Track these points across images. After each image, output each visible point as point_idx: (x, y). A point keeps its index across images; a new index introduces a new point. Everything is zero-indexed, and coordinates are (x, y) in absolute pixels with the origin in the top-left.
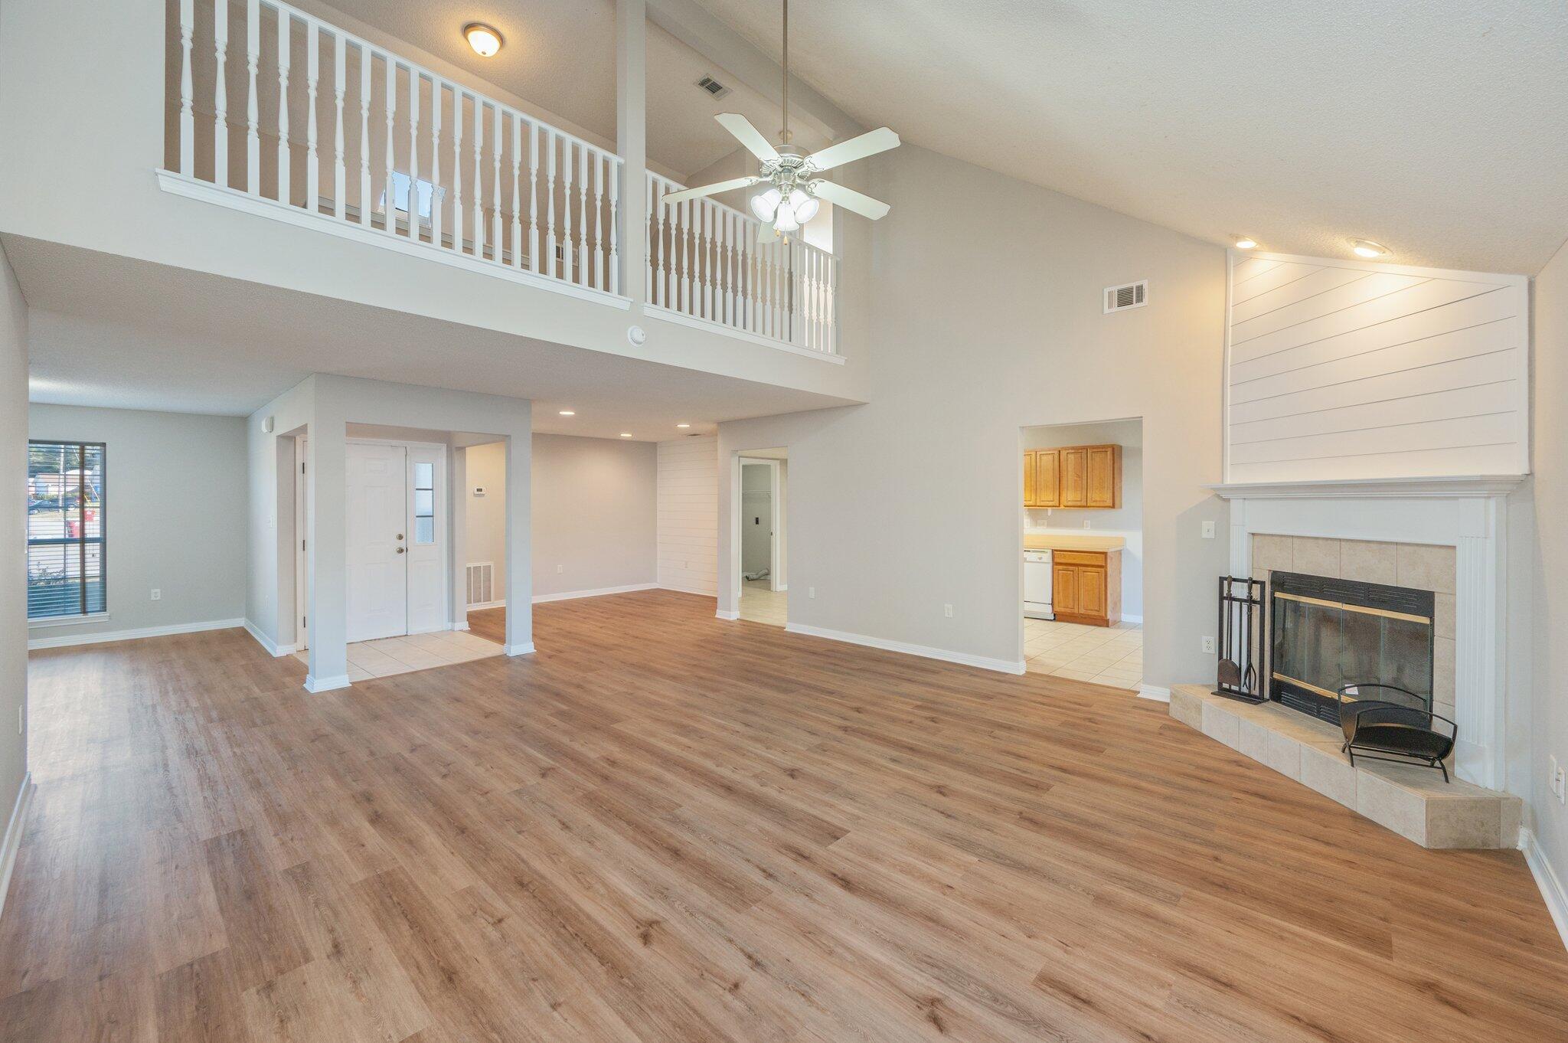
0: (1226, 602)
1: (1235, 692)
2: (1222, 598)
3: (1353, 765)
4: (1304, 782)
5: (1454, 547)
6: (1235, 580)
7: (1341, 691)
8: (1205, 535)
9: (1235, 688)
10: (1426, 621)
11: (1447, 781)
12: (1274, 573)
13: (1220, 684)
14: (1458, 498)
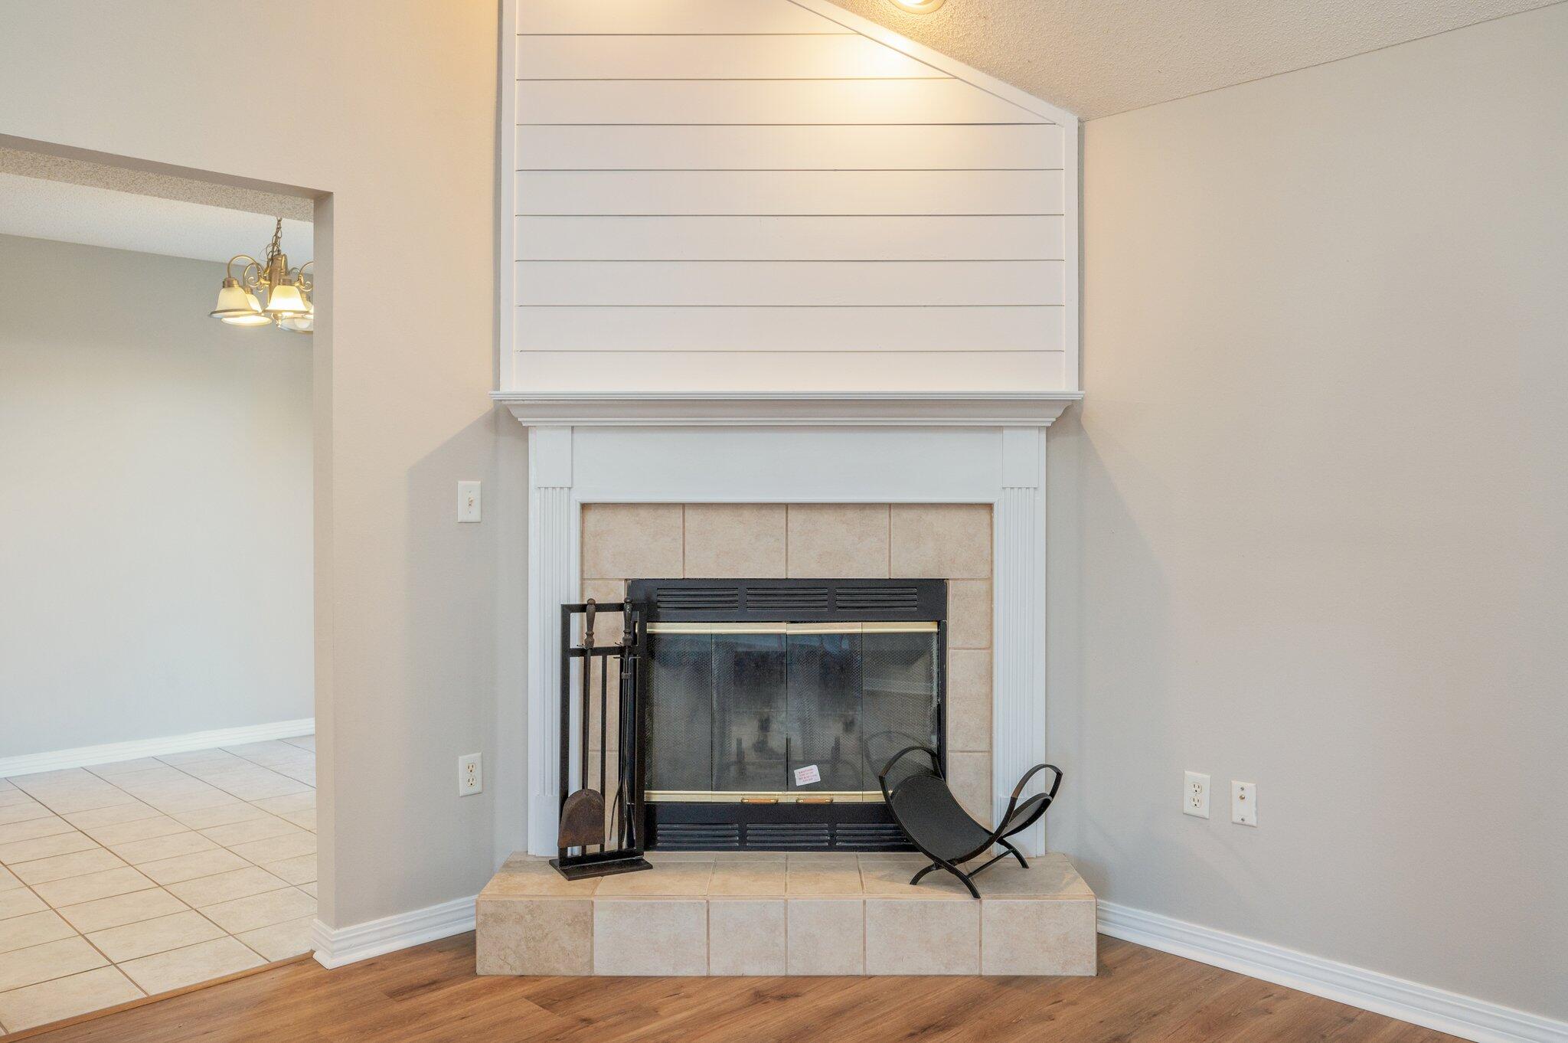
0: (576, 663)
1: (594, 857)
2: (567, 652)
3: (976, 895)
4: (876, 968)
5: (989, 506)
6: (602, 608)
7: (788, 783)
8: (462, 516)
9: (593, 849)
10: (931, 627)
11: (1024, 865)
12: (634, 585)
13: (563, 851)
14: (1001, 428)
